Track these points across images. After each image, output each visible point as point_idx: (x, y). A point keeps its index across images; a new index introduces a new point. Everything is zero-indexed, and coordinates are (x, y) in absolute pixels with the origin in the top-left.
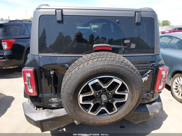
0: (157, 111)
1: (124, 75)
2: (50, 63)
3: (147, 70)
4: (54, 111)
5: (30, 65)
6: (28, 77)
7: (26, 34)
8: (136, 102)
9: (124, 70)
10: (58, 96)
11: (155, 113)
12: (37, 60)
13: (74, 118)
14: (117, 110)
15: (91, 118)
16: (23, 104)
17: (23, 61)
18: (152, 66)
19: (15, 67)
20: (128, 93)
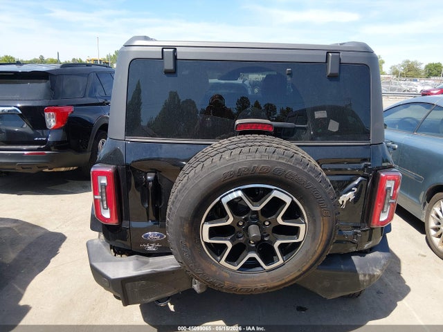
0: (378, 272)
1: (296, 183)
2: (148, 157)
3: (352, 176)
4: (151, 260)
5: (106, 161)
6: (101, 186)
7: (97, 95)
8: (323, 243)
9: (295, 173)
10: (161, 227)
11: (372, 276)
12: (121, 150)
13: (191, 272)
14: (281, 261)
15: (228, 275)
16: (87, 245)
17: (88, 155)
18: (363, 170)
19: (71, 168)
20: (305, 223)
